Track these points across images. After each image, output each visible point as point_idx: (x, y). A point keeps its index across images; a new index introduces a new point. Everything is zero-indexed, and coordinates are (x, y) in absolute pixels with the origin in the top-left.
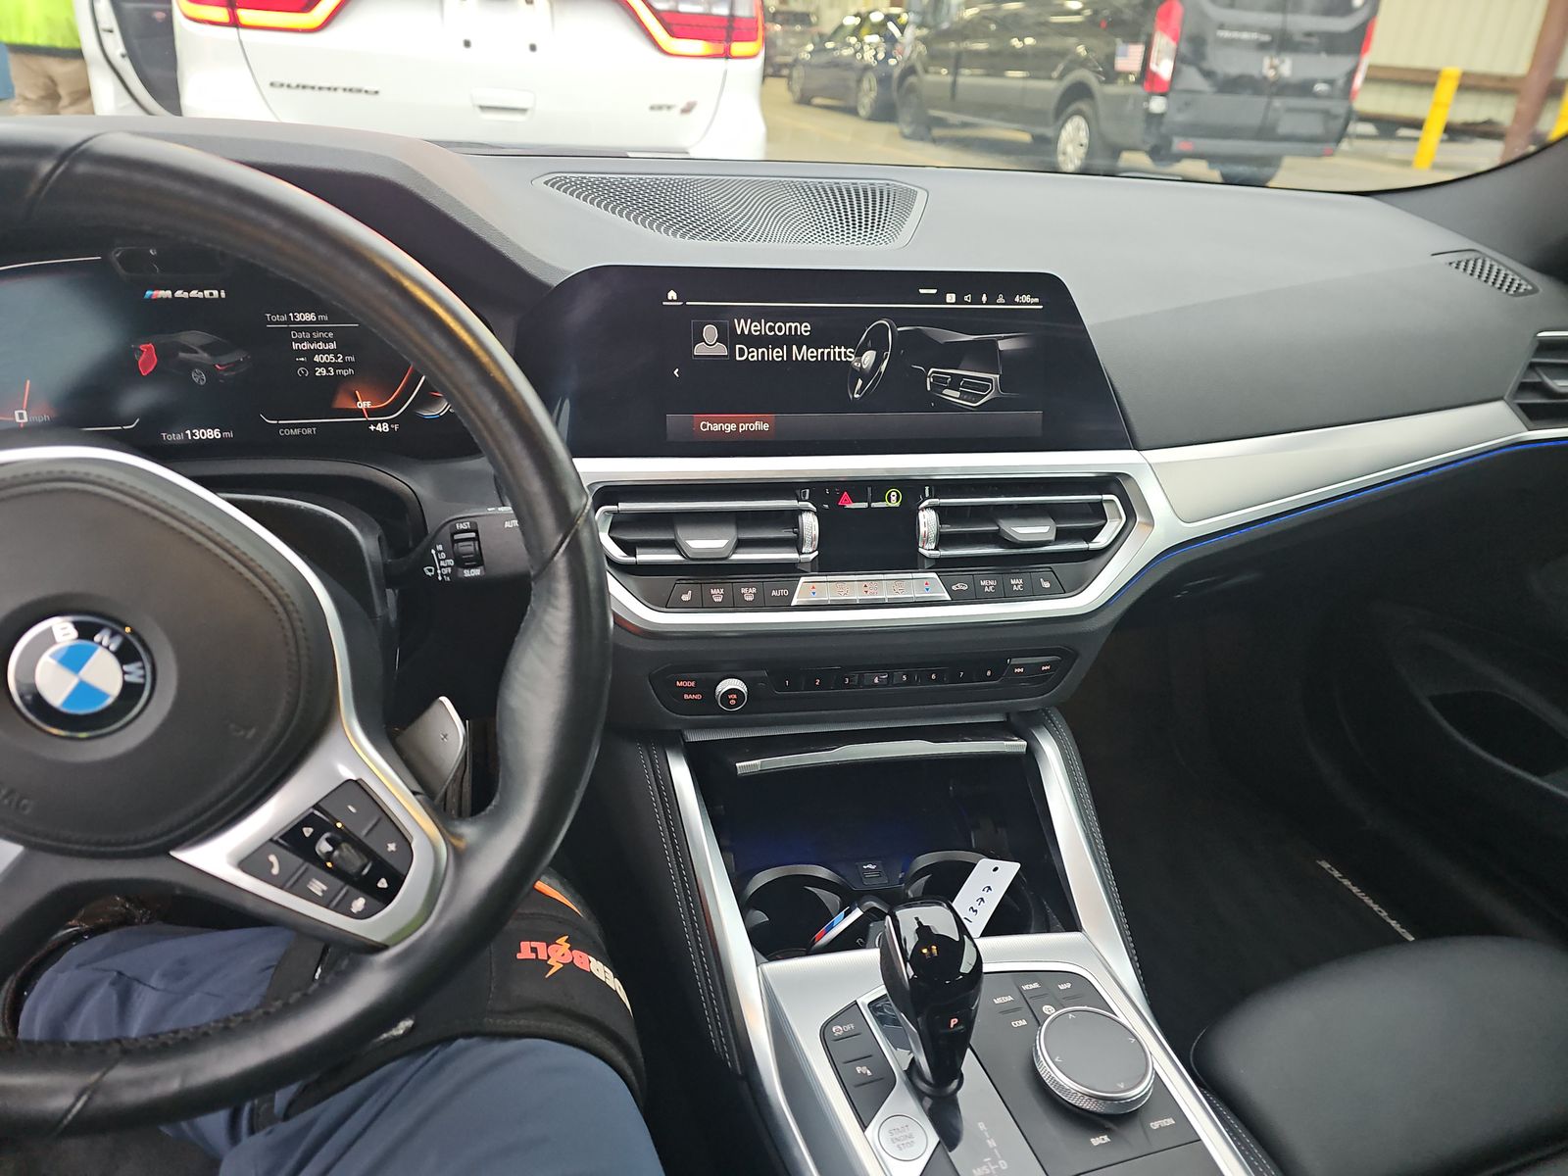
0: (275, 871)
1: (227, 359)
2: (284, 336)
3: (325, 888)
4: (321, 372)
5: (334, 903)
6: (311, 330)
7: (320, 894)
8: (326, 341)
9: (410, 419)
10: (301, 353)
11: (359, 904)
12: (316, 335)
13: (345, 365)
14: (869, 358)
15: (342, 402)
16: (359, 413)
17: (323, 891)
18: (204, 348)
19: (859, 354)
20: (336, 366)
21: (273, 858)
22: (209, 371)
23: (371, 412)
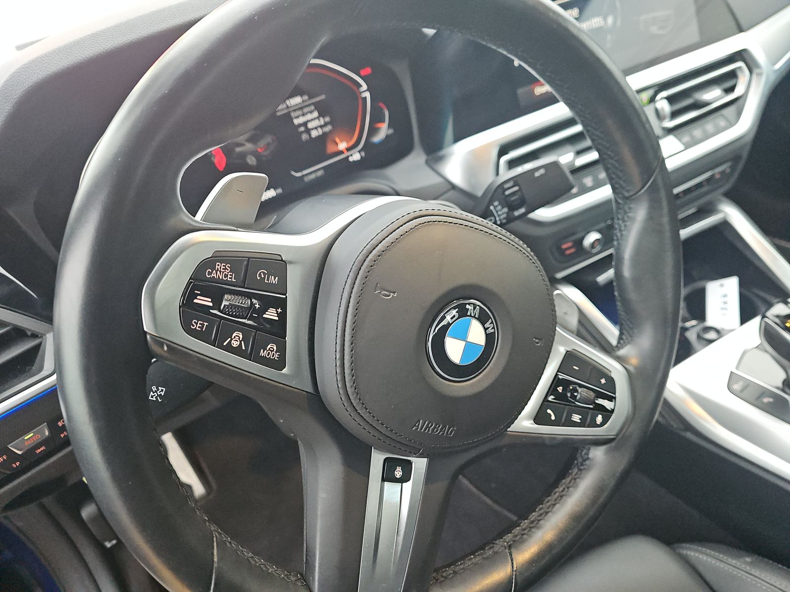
0: (553, 418)
1: (262, 143)
2: (288, 118)
3: (580, 417)
4: (314, 134)
5: (587, 424)
6: (301, 108)
7: (579, 421)
8: (311, 112)
9: (368, 146)
10: (300, 125)
11: (599, 419)
12: (305, 110)
13: (326, 124)
14: (610, 20)
15: (331, 149)
16: (341, 152)
17: (580, 419)
18: (248, 140)
19: (605, 19)
20: (321, 127)
21: (549, 411)
22: (255, 154)
23: (348, 149)
